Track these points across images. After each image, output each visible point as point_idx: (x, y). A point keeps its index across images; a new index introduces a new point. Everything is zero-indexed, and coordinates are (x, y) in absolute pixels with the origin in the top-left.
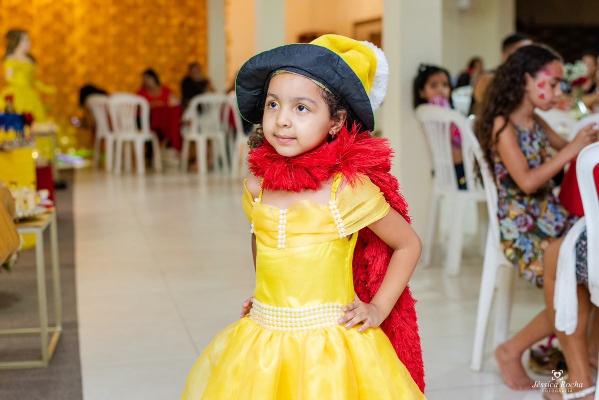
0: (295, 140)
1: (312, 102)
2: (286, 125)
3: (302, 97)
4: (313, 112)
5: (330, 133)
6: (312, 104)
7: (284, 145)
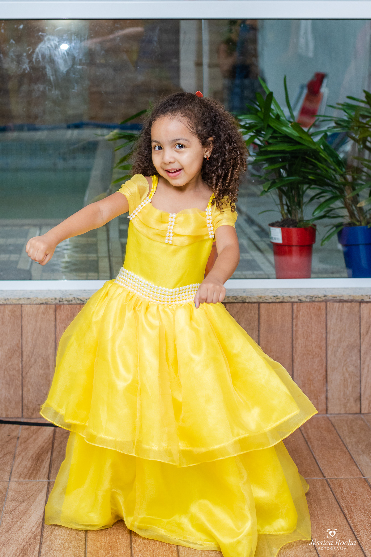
0: (182, 171)
1: (186, 140)
2: (171, 162)
3: (177, 139)
4: (188, 147)
5: (205, 157)
6: (186, 141)
7: (174, 178)
